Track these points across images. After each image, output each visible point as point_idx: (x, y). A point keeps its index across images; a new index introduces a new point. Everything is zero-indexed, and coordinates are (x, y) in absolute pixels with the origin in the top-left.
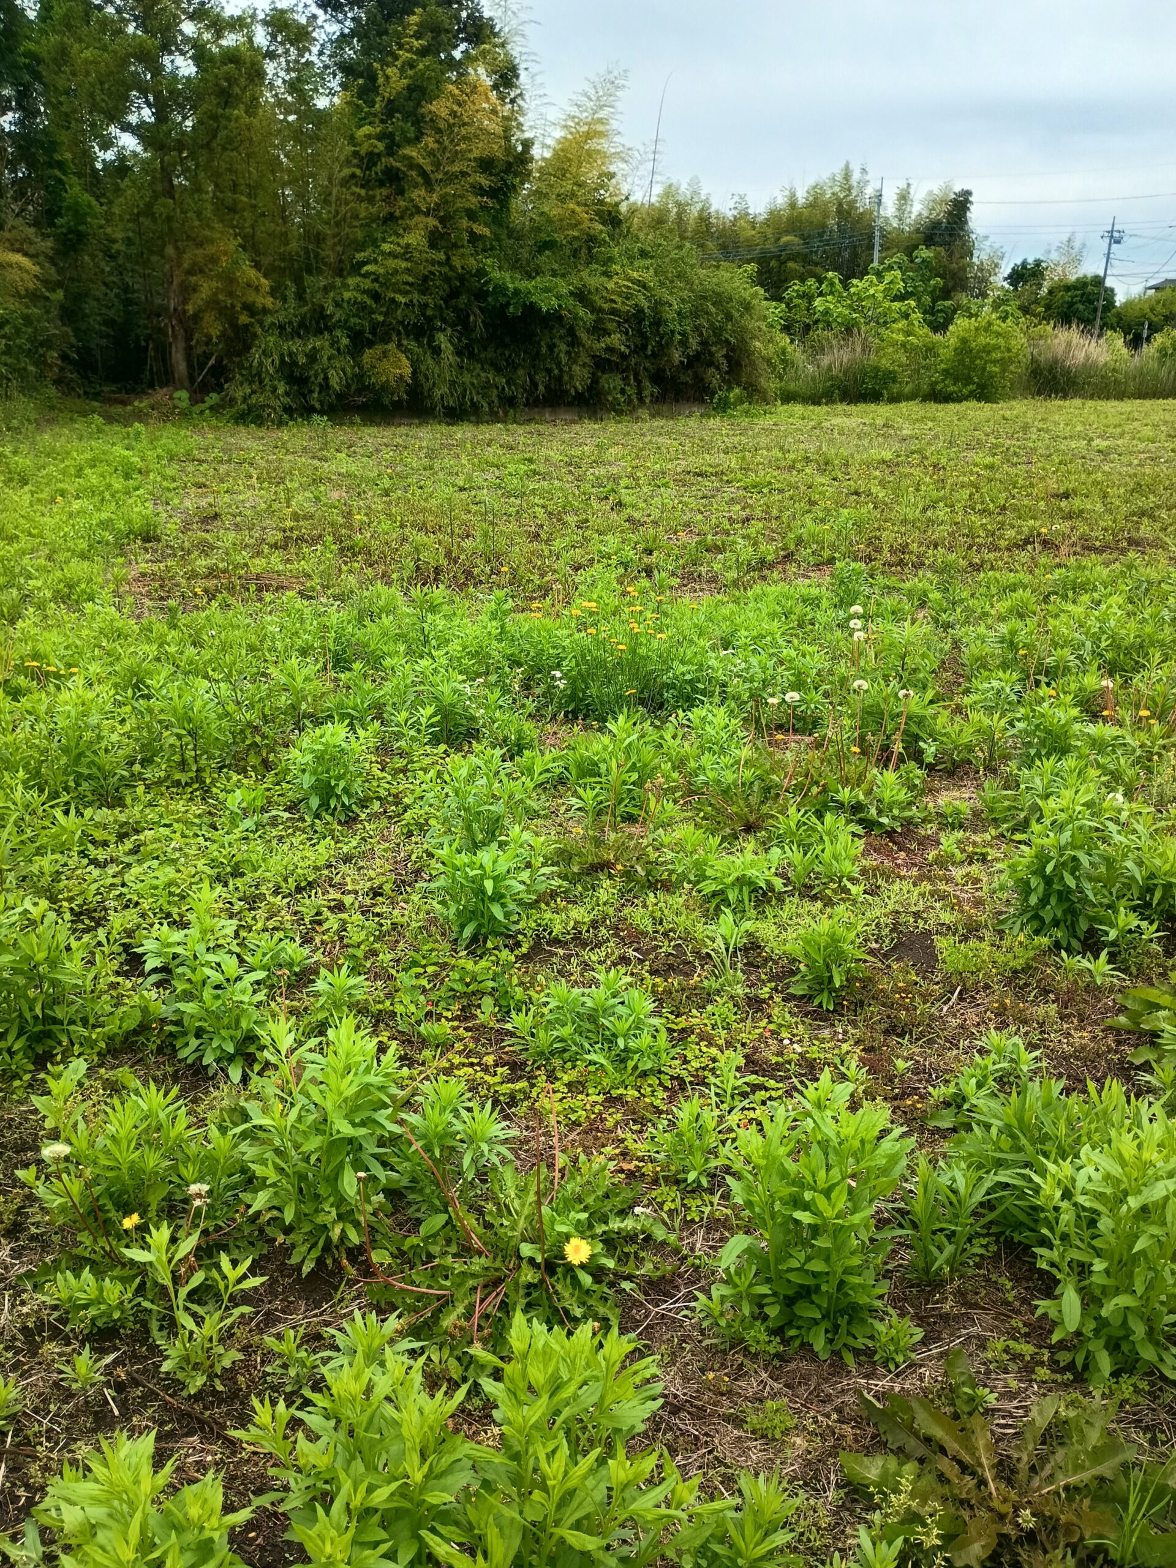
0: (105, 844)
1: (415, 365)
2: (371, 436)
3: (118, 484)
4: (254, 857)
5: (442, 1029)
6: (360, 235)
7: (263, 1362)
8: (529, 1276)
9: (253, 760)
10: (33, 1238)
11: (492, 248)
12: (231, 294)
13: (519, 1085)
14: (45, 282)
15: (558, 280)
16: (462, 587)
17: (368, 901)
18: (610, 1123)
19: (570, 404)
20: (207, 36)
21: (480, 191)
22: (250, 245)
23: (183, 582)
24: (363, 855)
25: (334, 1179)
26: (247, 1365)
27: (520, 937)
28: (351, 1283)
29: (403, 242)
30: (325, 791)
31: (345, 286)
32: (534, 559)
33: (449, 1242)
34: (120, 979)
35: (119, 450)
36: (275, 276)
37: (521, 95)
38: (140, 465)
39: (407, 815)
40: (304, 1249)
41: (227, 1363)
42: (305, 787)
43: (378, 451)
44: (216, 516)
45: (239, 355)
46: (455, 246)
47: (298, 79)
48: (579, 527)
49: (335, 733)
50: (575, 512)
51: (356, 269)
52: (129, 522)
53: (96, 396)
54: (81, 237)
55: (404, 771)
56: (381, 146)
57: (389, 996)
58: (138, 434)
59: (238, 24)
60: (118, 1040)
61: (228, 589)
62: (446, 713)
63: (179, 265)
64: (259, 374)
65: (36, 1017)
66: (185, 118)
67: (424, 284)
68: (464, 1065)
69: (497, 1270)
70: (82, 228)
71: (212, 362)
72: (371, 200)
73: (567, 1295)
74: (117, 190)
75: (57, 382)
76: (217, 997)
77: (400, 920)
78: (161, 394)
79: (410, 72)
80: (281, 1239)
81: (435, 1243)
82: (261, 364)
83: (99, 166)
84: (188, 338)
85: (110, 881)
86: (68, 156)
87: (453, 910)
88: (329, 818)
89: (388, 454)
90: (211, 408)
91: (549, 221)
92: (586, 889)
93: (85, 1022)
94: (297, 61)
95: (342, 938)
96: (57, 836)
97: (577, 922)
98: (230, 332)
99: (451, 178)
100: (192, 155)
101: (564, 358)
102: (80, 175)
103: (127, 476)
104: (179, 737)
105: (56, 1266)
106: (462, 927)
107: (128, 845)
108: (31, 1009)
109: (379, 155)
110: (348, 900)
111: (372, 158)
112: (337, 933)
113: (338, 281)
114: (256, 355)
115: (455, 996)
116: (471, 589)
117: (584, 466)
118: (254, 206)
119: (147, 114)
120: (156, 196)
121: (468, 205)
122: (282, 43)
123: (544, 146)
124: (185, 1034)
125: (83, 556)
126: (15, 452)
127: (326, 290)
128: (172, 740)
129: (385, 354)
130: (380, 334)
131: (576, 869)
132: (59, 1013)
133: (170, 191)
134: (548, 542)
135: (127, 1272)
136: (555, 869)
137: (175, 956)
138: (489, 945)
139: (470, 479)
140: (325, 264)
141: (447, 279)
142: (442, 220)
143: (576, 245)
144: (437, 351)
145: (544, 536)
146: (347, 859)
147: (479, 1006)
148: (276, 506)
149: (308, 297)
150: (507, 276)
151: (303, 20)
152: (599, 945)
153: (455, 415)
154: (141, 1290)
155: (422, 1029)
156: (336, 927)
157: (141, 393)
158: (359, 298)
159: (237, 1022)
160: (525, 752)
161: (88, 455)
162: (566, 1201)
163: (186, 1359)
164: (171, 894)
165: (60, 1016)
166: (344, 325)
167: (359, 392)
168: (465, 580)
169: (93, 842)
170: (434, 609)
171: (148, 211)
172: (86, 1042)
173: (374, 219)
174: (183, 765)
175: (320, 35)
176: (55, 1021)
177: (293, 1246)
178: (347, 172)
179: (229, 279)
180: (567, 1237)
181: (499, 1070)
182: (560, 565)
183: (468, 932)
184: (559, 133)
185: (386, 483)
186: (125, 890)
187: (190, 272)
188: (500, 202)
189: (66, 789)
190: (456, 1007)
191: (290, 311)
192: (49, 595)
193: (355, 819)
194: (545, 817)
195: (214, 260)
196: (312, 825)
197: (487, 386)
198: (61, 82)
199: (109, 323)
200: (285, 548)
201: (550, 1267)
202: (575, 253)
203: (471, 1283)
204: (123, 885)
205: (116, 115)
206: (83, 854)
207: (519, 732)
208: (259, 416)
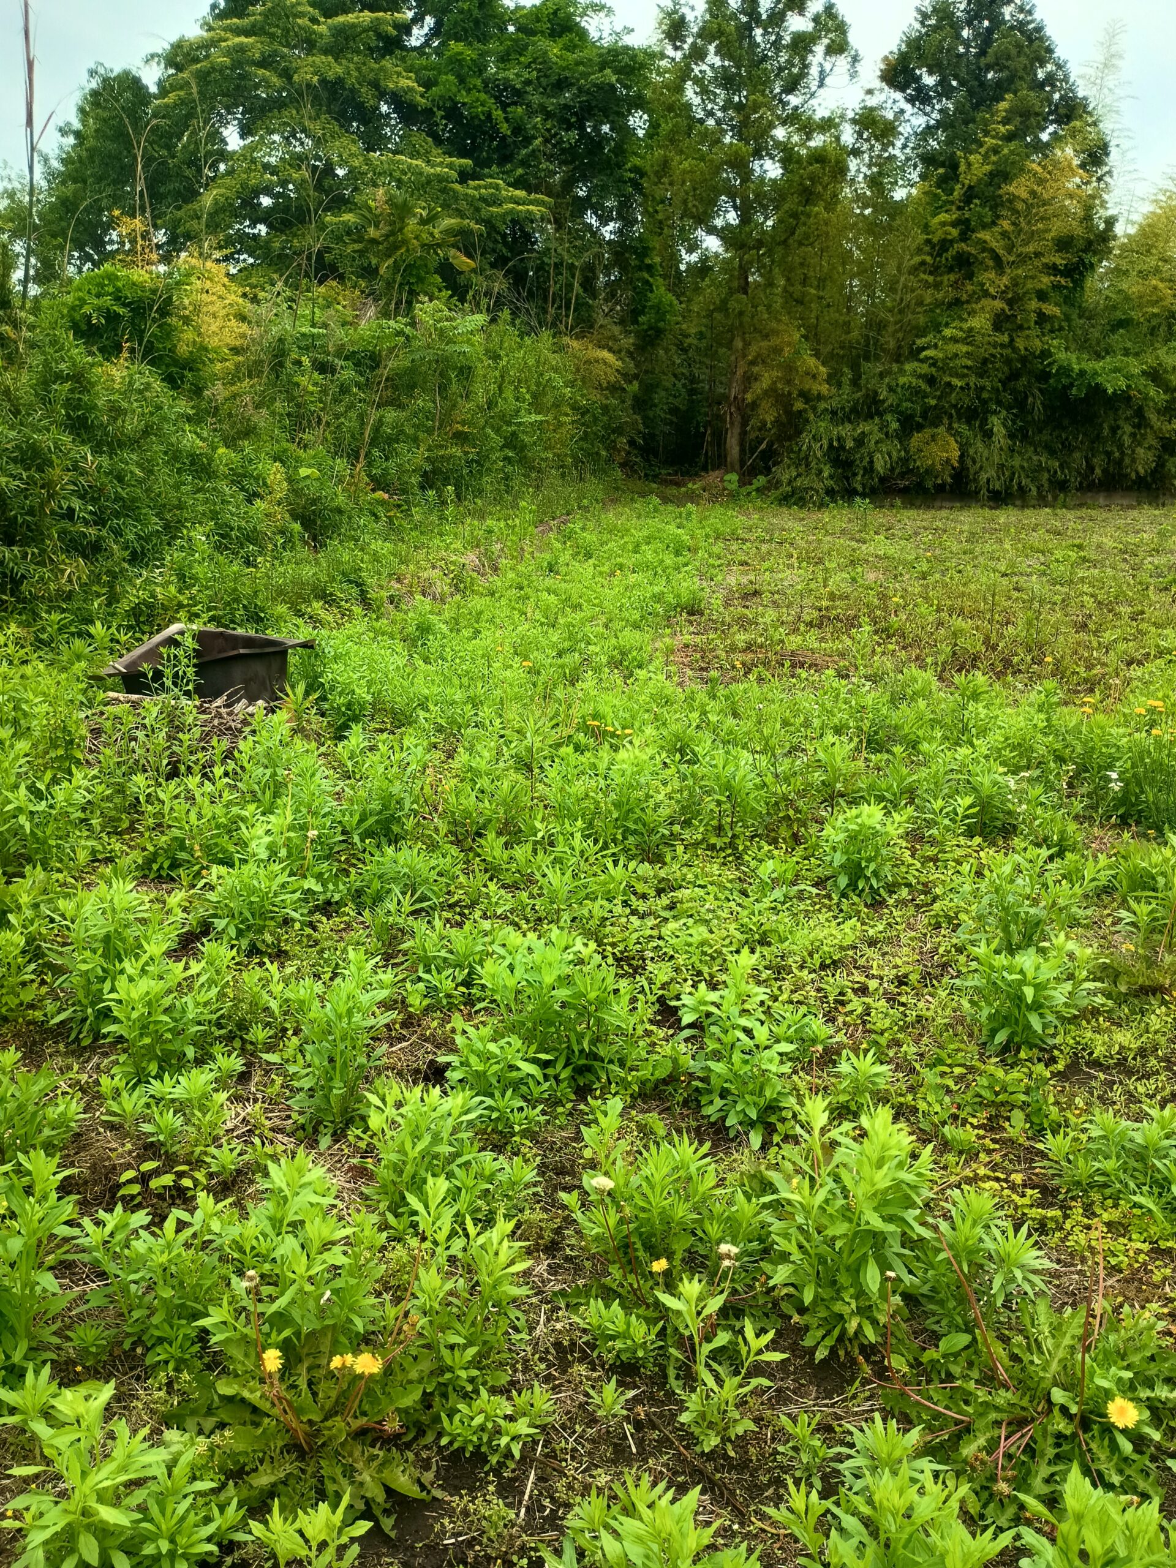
0: (644, 896)
1: (964, 448)
2: (911, 519)
3: (669, 560)
4: (781, 928)
5: (967, 1135)
6: (922, 320)
7: (773, 1439)
8: (1061, 1425)
9: (784, 832)
10: (568, 1259)
11: (1061, 329)
12: (789, 382)
13: (1050, 1213)
14: (625, 375)
15: (1131, 360)
16: (1000, 675)
17: (892, 988)
18: (1157, 1277)
19: (1129, 489)
20: (795, 138)
21: (1054, 269)
22: (813, 335)
23: (723, 655)
24: (889, 941)
25: (856, 1270)
26: (757, 1437)
27: (1056, 1053)
28: (866, 1382)
29: (965, 326)
30: (855, 871)
31: (902, 372)
32: (1081, 651)
33: (971, 1365)
34: (654, 1028)
35: (672, 528)
36: (833, 363)
37: (1109, 172)
38: (690, 543)
39: (937, 906)
40: (820, 1333)
41: (740, 1430)
42: (836, 864)
43: (916, 534)
44: (756, 593)
45: (790, 439)
46: (1021, 327)
47: (880, 174)
48: (1133, 619)
49: (871, 814)
50: (1130, 602)
51: (915, 354)
52: (678, 596)
53: (655, 478)
54: (659, 332)
55: (935, 860)
56: (955, 232)
57: (912, 1089)
58: (689, 514)
59: (828, 124)
60: (649, 1085)
61: (764, 664)
62: (984, 805)
63: (744, 356)
64: (807, 458)
65: (582, 1051)
66: (767, 218)
67: (983, 367)
68: (989, 1178)
69: (1023, 1409)
70: (661, 324)
71: (763, 446)
72: (937, 286)
73: (1103, 1457)
74: (697, 290)
75: (623, 465)
76: (746, 1062)
77: (924, 1012)
78: (713, 477)
79: (994, 158)
80: (796, 1318)
81: (955, 1362)
82: (810, 448)
83: (683, 267)
84: (745, 422)
85: (649, 932)
86: (658, 260)
87: (985, 1012)
88: (856, 899)
89: (927, 537)
90: (758, 490)
91: (1127, 298)
92: (1133, 1012)
93: (622, 1063)
94: (880, 156)
95: (864, 1022)
96: (605, 884)
97: (1122, 1047)
98: (784, 419)
99: (1023, 259)
100: (770, 253)
101: (1127, 441)
102: (665, 277)
103: (677, 553)
104: (719, 803)
105: (586, 1292)
106: (993, 1033)
107: (665, 901)
108: (579, 1043)
109: (952, 242)
110: (873, 984)
111: (945, 244)
112: (860, 1016)
113: (895, 367)
114: (806, 438)
115: (981, 1103)
116: (1010, 678)
117: (1141, 554)
118: (821, 298)
119: (732, 217)
120: (731, 292)
121: (1039, 286)
122: (868, 140)
123: (1129, 222)
124: (710, 1092)
125: (636, 626)
126: (583, 529)
127: (881, 375)
128: (713, 806)
129: (933, 437)
130: (931, 418)
131: (1123, 989)
132: (602, 1050)
133: (745, 288)
134: (1096, 633)
135: (650, 1313)
136: (1099, 985)
137: (708, 1015)
138: (1023, 1055)
139: (1012, 565)
140: (884, 350)
141: (1008, 361)
142: (1010, 303)
143: (1154, 322)
144: (988, 435)
145: (1092, 626)
146: (872, 943)
147: (1008, 1119)
148: (813, 585)
149: (862, 382)
150: (1073, 357)
151: (890, 115)
152: (1147, 1076)
153: (999, 499)
154: (662, 1334)
155: (946, 1130)
156: (860, 1010)
157: (694, 475)
158: (914, 381)
159: (762, 1089)
160: (1068, 855)
161: (646, 533)
162: (1106, 1353)
163: (703, 1415)
164: (704, 953)
165: (602, 1054)
166: (895, 409)
167: (902, 475)
168: (1004, 668)
169: (635, 893)
170: (975, 696)
171: (723, 307)
172: (623, 1083)
173: (938, 304)
174: (719, 830)
175: (905, 129)
176: (596, 1057)
177: (807, 1328)
178: (917, 259)
179: (789, 368)
180: (1108, 1395)
181: (1029, 1192)
182: (1112, 658)
183: (1001, 1037)
184: (1147, 208)
185: (924, 566)
186: (661, 943)
187: (753, 363)
188: (1074, 281)
189: (614, 841)
190: (983, 1116)
191: (845, 397)
192: (604, 659)
193: (882, 903)
194: (1086, 927)
195: (777, 350)
196: (838, 905)
197: (1040, 468)
198: (658, 193)
199: (674, 411)
200: (820, 626)
201: (1085, 1423)
202: (1153, 331)
203: (993, 1416)
204: (660, 938)
205: (703, 219)
206: (626, 904)
207: (1062, 832)
208: (802, 498)
